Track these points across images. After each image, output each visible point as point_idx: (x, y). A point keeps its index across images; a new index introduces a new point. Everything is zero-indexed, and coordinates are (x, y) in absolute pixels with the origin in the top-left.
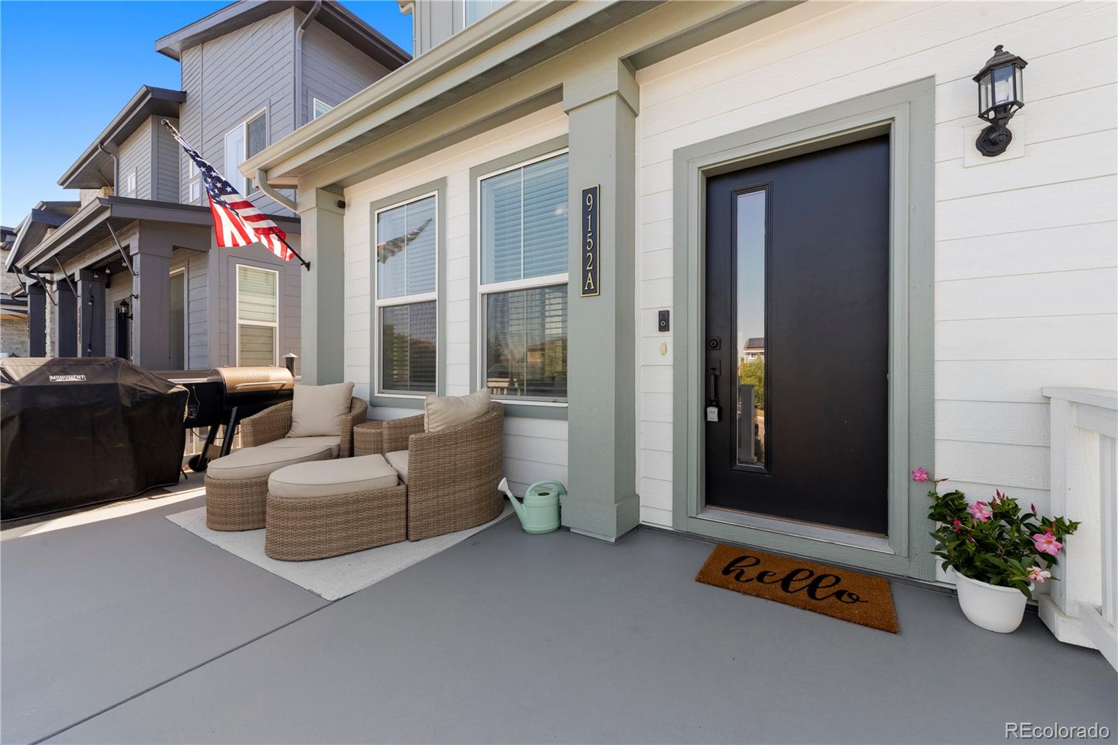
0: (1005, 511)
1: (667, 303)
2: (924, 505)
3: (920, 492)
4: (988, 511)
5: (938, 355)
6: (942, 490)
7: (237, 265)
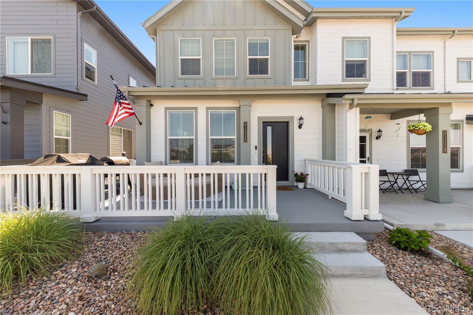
0: (302, 174)
1: (257, 145)
2: (294, 175)
3: (293, 173)
4: (300, 175)
5: (295, 155)
6: (295, 173)
7: (54, 111)
